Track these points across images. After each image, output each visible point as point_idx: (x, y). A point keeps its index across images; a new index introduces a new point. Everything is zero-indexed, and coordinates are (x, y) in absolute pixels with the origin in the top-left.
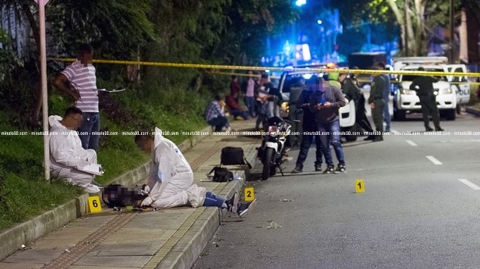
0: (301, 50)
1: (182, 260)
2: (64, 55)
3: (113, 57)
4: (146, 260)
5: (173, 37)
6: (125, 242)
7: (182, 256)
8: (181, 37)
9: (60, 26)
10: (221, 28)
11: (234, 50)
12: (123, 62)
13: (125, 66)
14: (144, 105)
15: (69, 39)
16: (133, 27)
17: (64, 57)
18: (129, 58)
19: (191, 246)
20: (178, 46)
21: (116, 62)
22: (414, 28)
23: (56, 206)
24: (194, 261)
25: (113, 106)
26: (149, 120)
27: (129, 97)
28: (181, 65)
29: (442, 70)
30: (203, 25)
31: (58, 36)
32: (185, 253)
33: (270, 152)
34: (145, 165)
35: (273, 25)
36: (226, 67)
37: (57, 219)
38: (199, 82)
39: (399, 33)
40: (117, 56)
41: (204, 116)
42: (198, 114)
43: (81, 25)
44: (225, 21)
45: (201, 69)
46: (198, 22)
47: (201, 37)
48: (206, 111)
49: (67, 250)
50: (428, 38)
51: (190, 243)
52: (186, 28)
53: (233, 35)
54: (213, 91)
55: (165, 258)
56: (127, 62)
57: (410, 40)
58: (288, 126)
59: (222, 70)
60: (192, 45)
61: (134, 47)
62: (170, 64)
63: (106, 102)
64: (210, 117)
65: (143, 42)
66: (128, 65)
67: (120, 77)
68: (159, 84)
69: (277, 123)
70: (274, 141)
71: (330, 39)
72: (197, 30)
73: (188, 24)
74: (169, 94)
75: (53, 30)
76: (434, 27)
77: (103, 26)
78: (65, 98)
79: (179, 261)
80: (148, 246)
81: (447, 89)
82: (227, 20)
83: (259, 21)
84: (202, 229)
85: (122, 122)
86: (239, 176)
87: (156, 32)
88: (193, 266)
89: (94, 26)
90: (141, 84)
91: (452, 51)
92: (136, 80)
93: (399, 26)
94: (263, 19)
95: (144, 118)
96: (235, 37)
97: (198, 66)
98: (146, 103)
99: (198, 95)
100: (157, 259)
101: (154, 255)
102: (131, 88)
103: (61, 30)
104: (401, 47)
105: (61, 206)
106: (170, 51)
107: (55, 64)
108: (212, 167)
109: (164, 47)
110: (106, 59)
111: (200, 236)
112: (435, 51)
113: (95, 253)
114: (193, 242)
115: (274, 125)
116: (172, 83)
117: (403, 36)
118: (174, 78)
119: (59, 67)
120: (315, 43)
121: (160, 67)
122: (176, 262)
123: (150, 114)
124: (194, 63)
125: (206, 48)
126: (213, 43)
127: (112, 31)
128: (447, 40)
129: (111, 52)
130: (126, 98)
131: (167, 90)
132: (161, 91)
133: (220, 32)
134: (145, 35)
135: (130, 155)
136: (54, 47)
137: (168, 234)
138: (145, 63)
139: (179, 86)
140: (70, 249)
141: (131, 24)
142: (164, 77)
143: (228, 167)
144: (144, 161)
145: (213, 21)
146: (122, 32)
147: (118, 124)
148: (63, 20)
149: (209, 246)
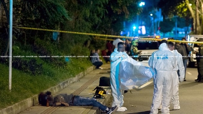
0: (141, 29)
2: (20, 25)
3: (46, 28)
5: (77, 19)
8: (81, 19)
9: (19, 10)
10: (102, 15)
11: (108, 27)
12: (51, 30)
13: (52, 32)
15: (24, 17)
16: (58, 13)
17: (21, 27)
18: (54, 29)
20: (79, 23)
21: (48, 30)
22: (200, 20)
23: (14, 104)
25: (45, 53)
26: (63, 61)
27: (53, 48)
30: (93, 13)
31: (18, 15)
34: (60, 84)
35: (128, 15)
37: (14, 110)
38: (89, 43)
39: (192, 22)
40: (48, 27)
43: (30, 10)
44: (104, 12)
45: (91, 36)
46: (90, 11)
47: (92, 20)
52: (84, 14)
53: (108, 19)
57: (198, 26)
59: (101, 37)
60: (87, 24)
61: (57, 23)
62: (75, 33)
64: (94, 61)
65: (62, 21)
66: (54, 32)
67: (49, 38)
68: (69, 43)
71: (156, 24)
72: (90, 16)
73: (85, 13)
74: (73, 48)
75: (16, 12)
77: (42, 11)
78: (20, 48)
82: (106, 11)
83: (121, 13)
85: (49, 61)
86: (109, 92)
87: (69, 15)
89: (37, 11)
90: (60, 42)
92: (57, 40)
93: (192, 19)
94: (123, 12)
96: (108, 21)
97: (90, 34)
98: (62, 52)
99: (88, 49)
102: (54, 44)
103: (20, 12)
104: (193, 30)
105: (17, 104)
106: (75, 26)
108: (96, 87)
109: (73, 24)
110: (42, 28)
116: (76, 42)
117: (194, 24)
118: (77, 40)
119: (17, 31)
120: (148, 26)
121: (70, 33)
124: (87, 32)
125: (94, 25)
126: (98, 23)
127: (46, 14)
129: (45, 25)
130: (52, 49)
131: (73, 46)
132: (70, 47)
133: (102, 17)
134: (63, 17)
135: (53, 79)
136: (15, 21)
138: (63, 31)
139: (79, 44)
141: (57, 11)
142: (72, 39)
143: (104, 87)
144: (60, 82)
145: (98, 11)
146: (52, 15)
147: (47, 62)
148: (21, 7)
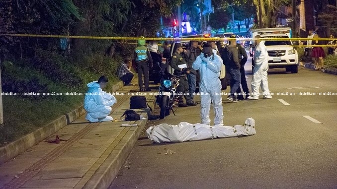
0: (185, 25)
1: (103, 179)
2: (12, 32)
3: (49, 33)
4: (77, 181)
5: (93, 18)
6: (60, 168)
7: (103, 178)
8: (99, 18)
9: (8, 11)
10: (128, 11)
11: (137, 26)
12: (57, 36)
13: (59, 39)
14: (73, 67)
15: (16, 20)
16: (64, 11)
17: (13, 33)
18: (61, 34)
19: (109, 169)
20: (97, 24)
21: (52, 36)
22: (266, 7)
23: (8, 143)
24: (112, 180)
25: (50, 68)
26: (77, 78)
27: (62, 61)
28: (99, 37)
29: (287, 37)
30: (114, 9)
31: (7, 18)
32: (105, 175)
33: (165, 99)
34: (75, 110)
35: (165, 8)
36: (132, 38)
37: (9, 153)
38: (113, 50)
39: (255, 12)
40: (53, 32)
41: (117, 74)
42: (112, 73)
43: (24, 9)
44: (131, 6)
45: (114, 41)
46: (111, 6)
47: (113, 18)
48: (118, 71)
49: (16, 176)
50: (276, 14)
51: (109, 166)
52: (102, 11)
53: (137, 15)
54: (123, 56)
55: (91, 179)
56: (60, 36)
57: (263, 16)
58: (177, 80)
59: (129, 41)
60: (107, 23)
61: (65, 25)
62: (91, 37)
63: (46, 66)
64: (121, 74)
65: (72, 22)
66: (61, 38)
67: (55, 47)
68: (84, 52)
69: (170, 78)
70: (168, 91)
71: (205, 17)
72: (111, 12)
73: (103, 8)
74: (91, 59)
75: (4, 14)
76: (280, 6)
77: (41, 10)
78: (14, 64)
79: (101, 181)
80: (77, 171)
81: (291, 50)
82: (132, 4)
83: (155, 5)
84: (117, 156)
85: (57, 79)
86: (144, 117)
87: (81, 14)
88: (111, 184)
89: (34, 10)
90: (71, 52)
91: (294, 23)
92: (67, 48)
93: (255, 6)
94: (157, 4)
95: (74, 76)
96: (138, 18)
97: (112, 38)
98: (75, 66)
99: (113, 59)
100: (85, 180)
101: (83, 177)
102: (63, 55)
103: (10, 13)
104: (256, 22)
105: (12, 143)
106: (91, 28)
107: (6, 39)
108: (124, 111)
109: (87, 25)
110: (45, 34)
111: (116, 162)
112: (281, 24)
113: (38, 177)
114: (111, 166)
115: (167, 79)
116: (93, 50)
117: (258, 13)
118: (95, 47)
119: (9, 40)
120: (194, 21)
121: (84, 39)
122: (98, 181)
123: (77, 73)
124: (109, 36)
125: (117, 25)
126: (123, 22)
127: (48, 13)
128: (290, 16)
129: (48, 29)
130: (60, 63)
131: (90, 56)
132: (86, 57)
133: (127, 14)
134: (72, 16)
135: (64, 104)
136: (5, 26)
137: (93, 161)
138: (73, 37)
139: (99, 53)
140: (18, 175)
141: (62, 8)
142: (88, 47)
143: (136, 110)
144: (75, 108)
145: (122, 6)
146: (55, 14)
147: (55, 81)
148: (11, 6)
149: (123, 168)
